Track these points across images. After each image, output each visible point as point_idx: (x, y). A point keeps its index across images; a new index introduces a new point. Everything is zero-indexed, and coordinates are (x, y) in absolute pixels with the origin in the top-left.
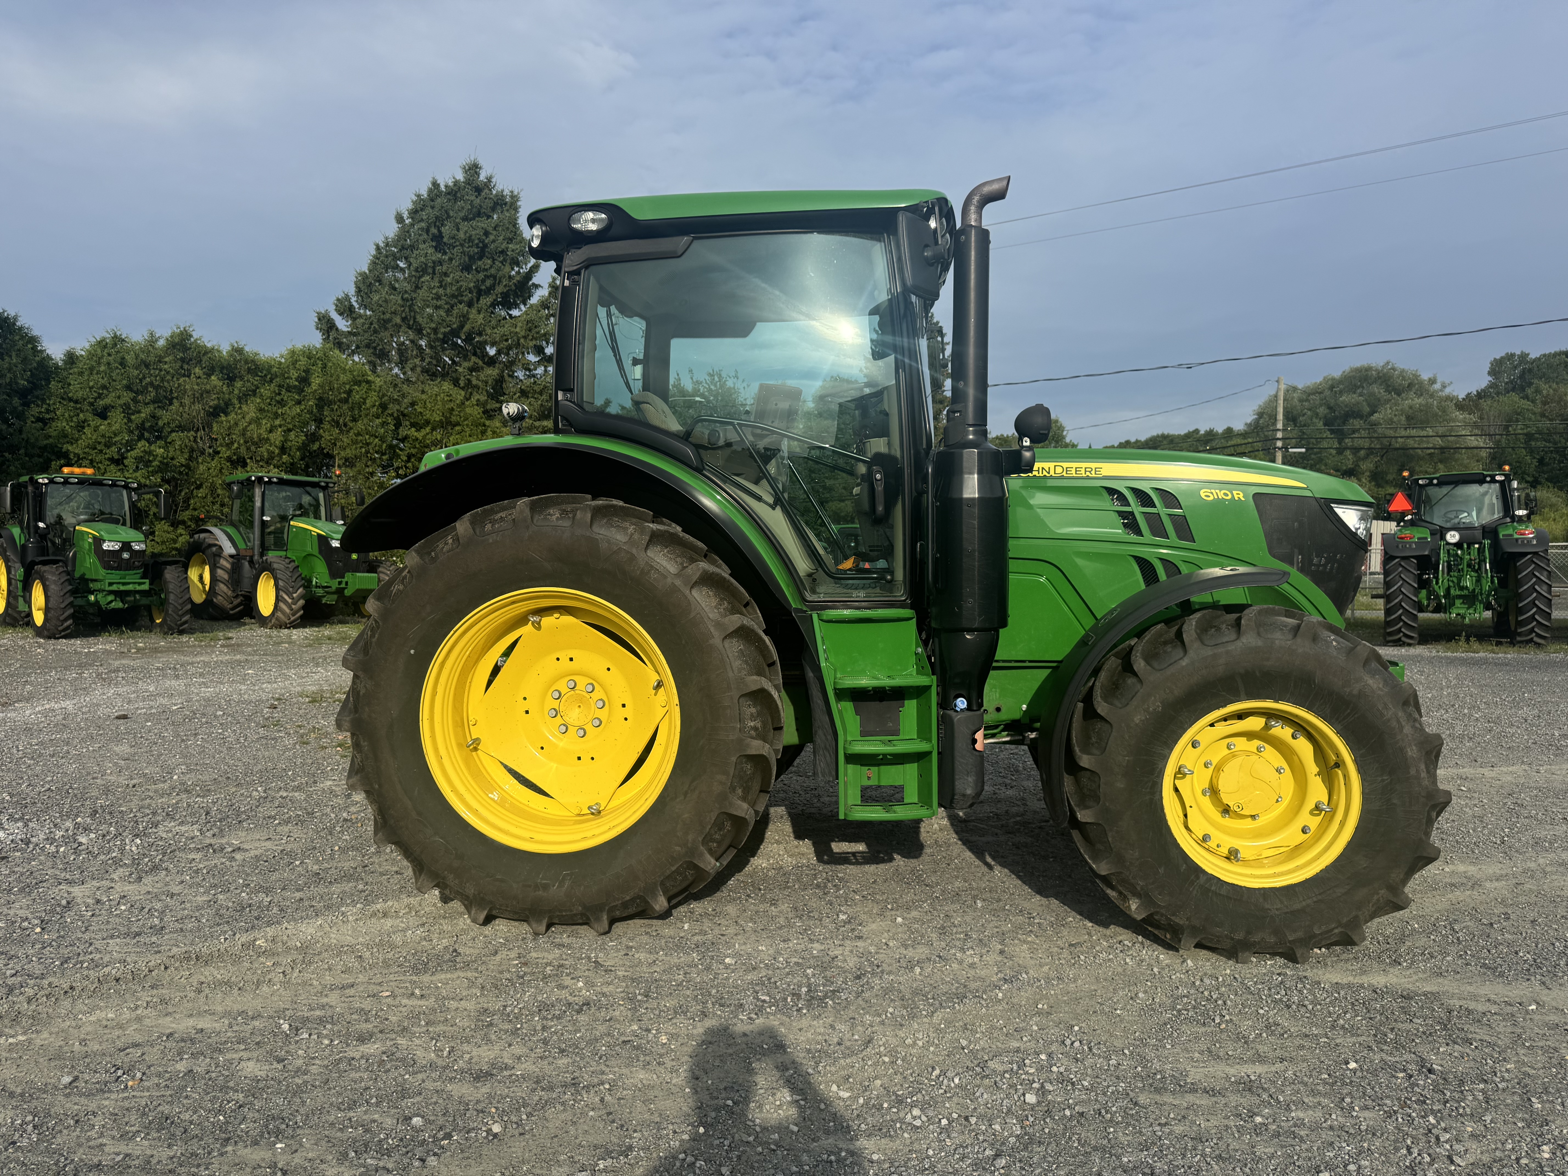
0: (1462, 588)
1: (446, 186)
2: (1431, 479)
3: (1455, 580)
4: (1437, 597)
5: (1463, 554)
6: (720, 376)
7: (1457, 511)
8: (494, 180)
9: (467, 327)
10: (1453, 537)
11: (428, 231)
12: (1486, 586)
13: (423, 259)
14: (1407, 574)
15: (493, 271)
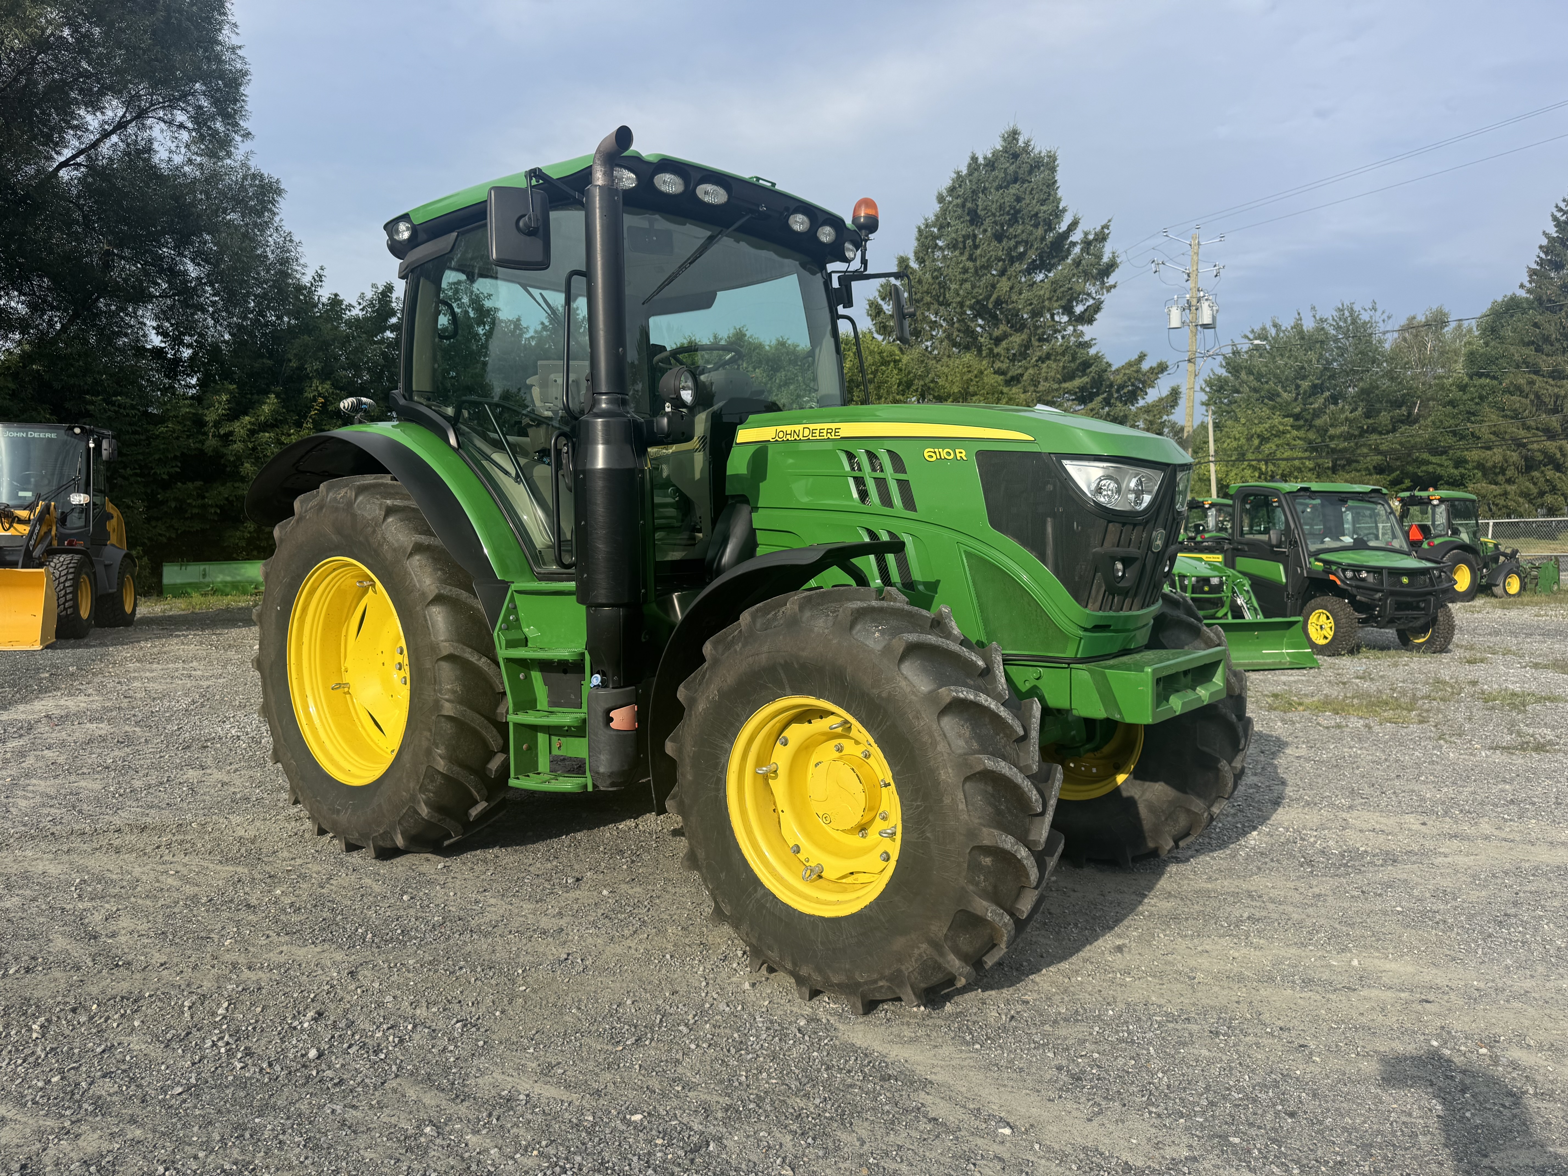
1: (985, 158)
6: (1352, 311)
8: (1032, 143)
9: (994, 296)
11: (963, 206)
13: (953, 235)
15: (1024, 236)
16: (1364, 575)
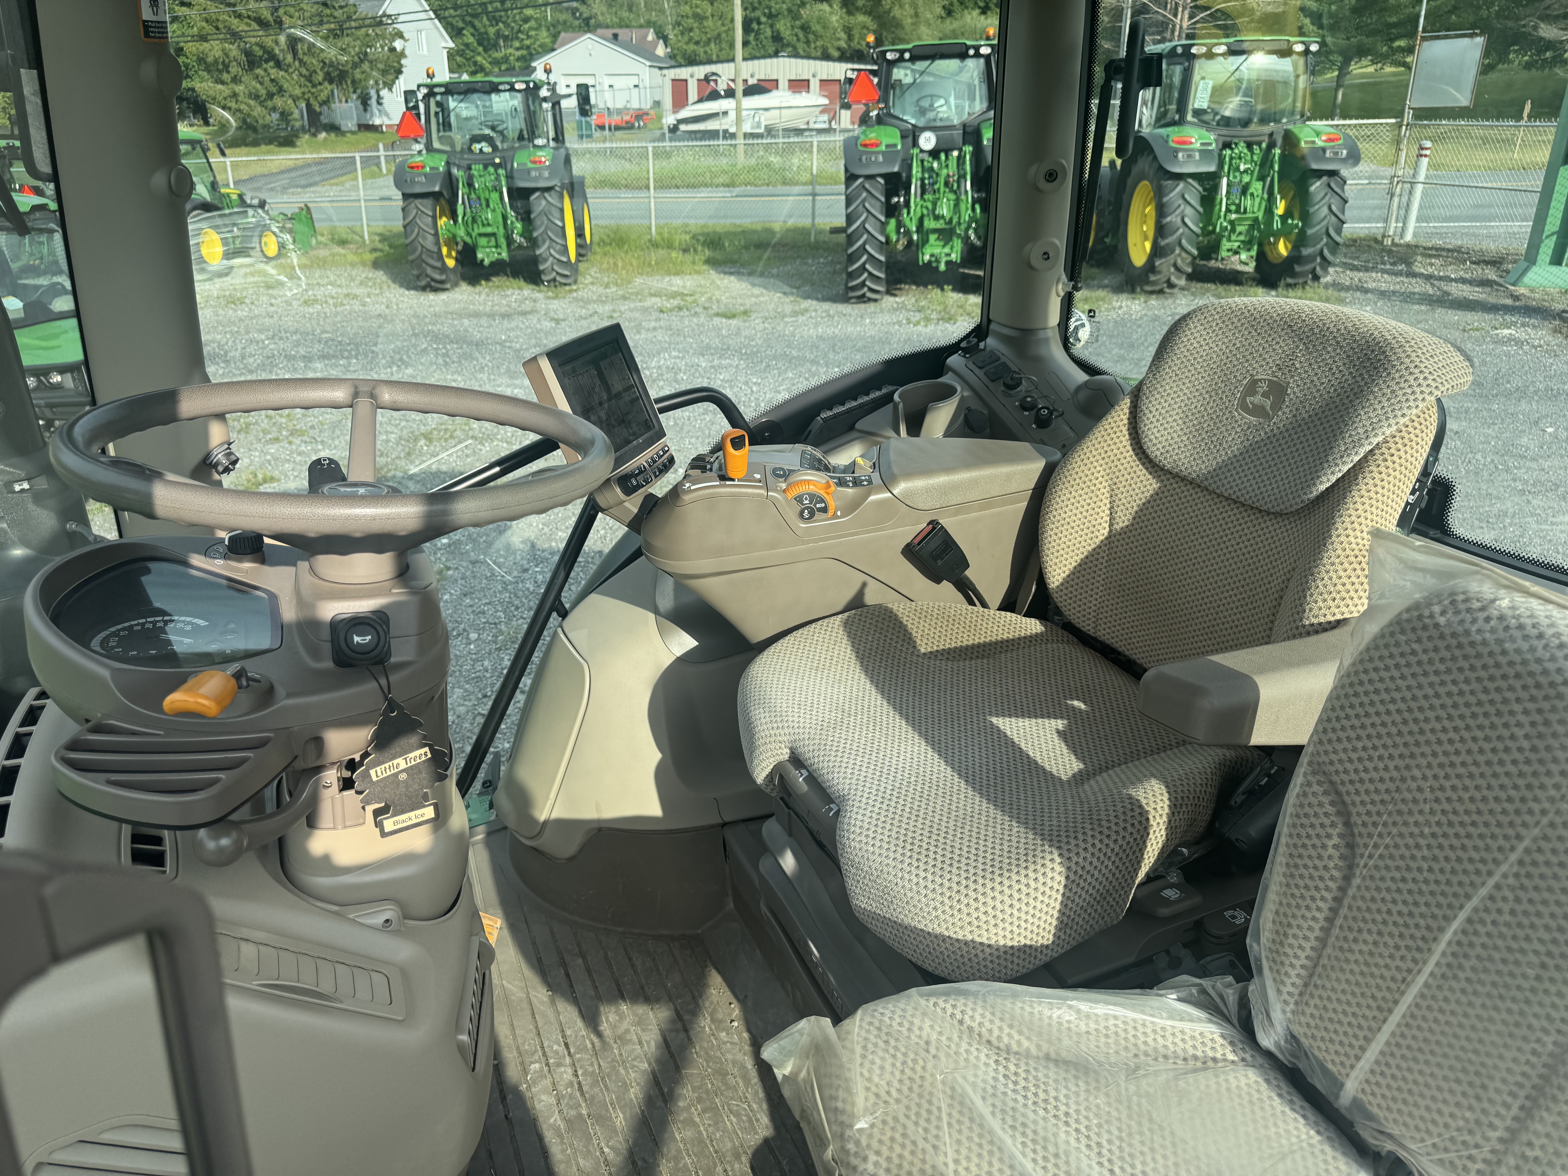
0: (937, 218)
2: (902, 52)
3: (930, 206)
4: (908, 233)
5: (940, 168)
7: (932, 96)
10: (928, 141)
12: (966, 215)
14: (873, 201)
16: (56, 378)
